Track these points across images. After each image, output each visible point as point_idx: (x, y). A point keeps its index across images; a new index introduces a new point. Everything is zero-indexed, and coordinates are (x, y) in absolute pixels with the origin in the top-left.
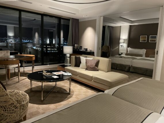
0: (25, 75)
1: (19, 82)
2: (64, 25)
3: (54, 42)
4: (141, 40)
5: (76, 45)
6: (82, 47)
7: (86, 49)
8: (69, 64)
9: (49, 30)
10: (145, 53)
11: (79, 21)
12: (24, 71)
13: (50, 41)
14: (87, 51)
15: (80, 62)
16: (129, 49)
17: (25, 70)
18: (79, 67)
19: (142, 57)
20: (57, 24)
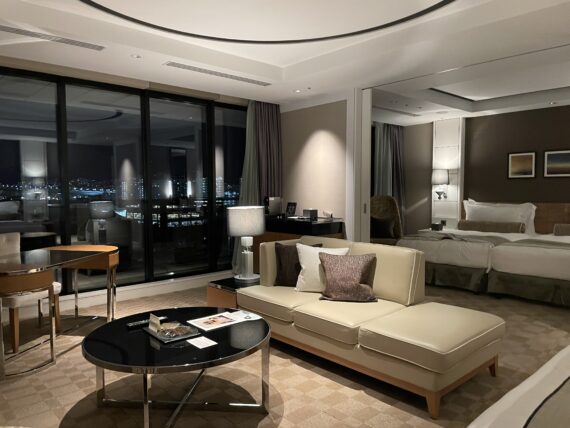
0: (81, 325)
1: (52, 360)
2: (225, 128)
3: (189, 192)
4: (513, 170)
5: (271, 199)
6: (295, 204)
7: (314, 213)
8: (251, 277)
9: (171, 148)
10: (533, 217)
11: (282, 110)
12: (76, 309)
13: (175, 187)
14: (316, 218)
15: (298, 268)
16: (471, 205)
17: (79, 307)
18: (295, 286)
19: (523, 232)
20: (200, 128)
